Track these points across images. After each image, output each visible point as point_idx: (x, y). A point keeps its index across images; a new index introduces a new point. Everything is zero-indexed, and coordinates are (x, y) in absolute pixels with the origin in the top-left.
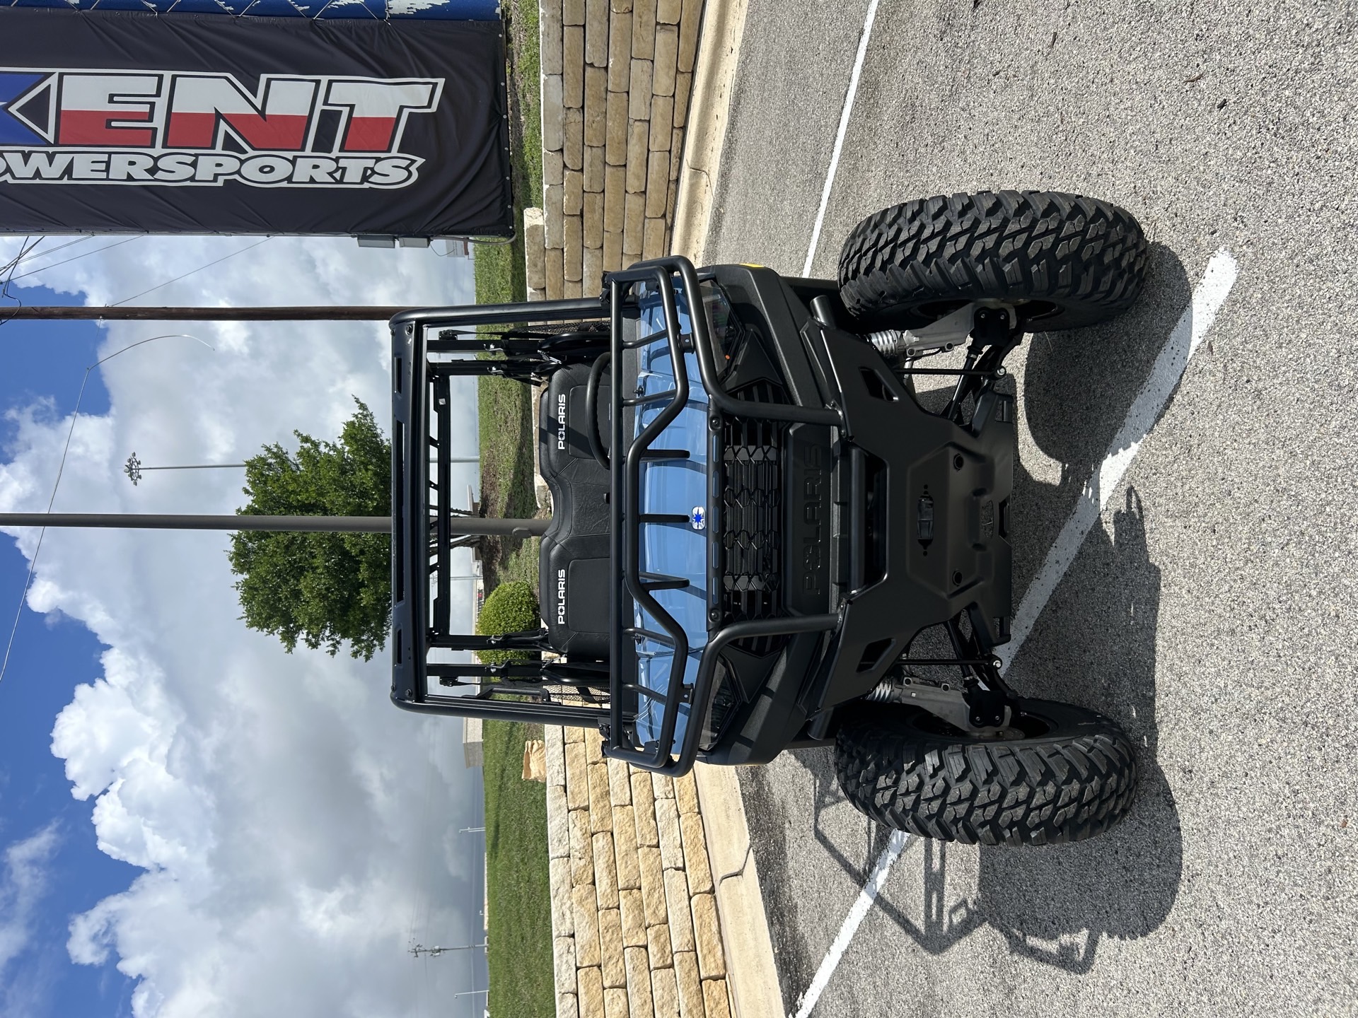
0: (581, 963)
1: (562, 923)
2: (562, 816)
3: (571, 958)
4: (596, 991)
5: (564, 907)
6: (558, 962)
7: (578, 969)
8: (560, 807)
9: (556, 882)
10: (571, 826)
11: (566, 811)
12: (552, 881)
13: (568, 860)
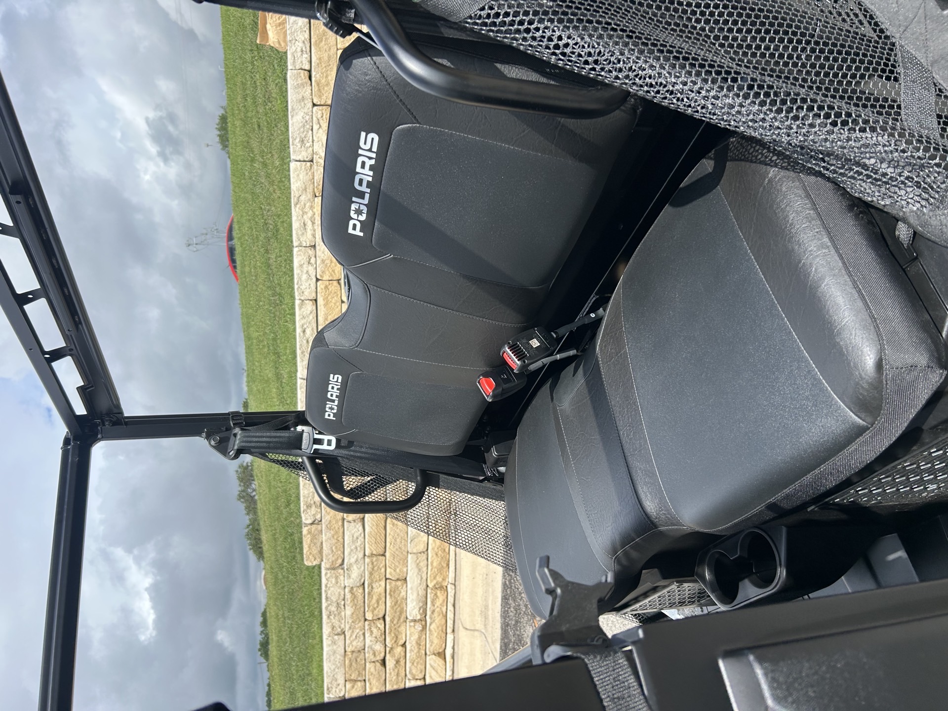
0: (321, 276)
1: (303, 234)
2: (306, 111)
3: (311, 270)
4: (335, 304)
5: (305, 217)
6: (299, 271)
7: (317, 280)
8: (303, 98)
9: (298, 190)
10: (316, 127)
11: (310, 105)
12: (294, 186)
13: (311, 166)
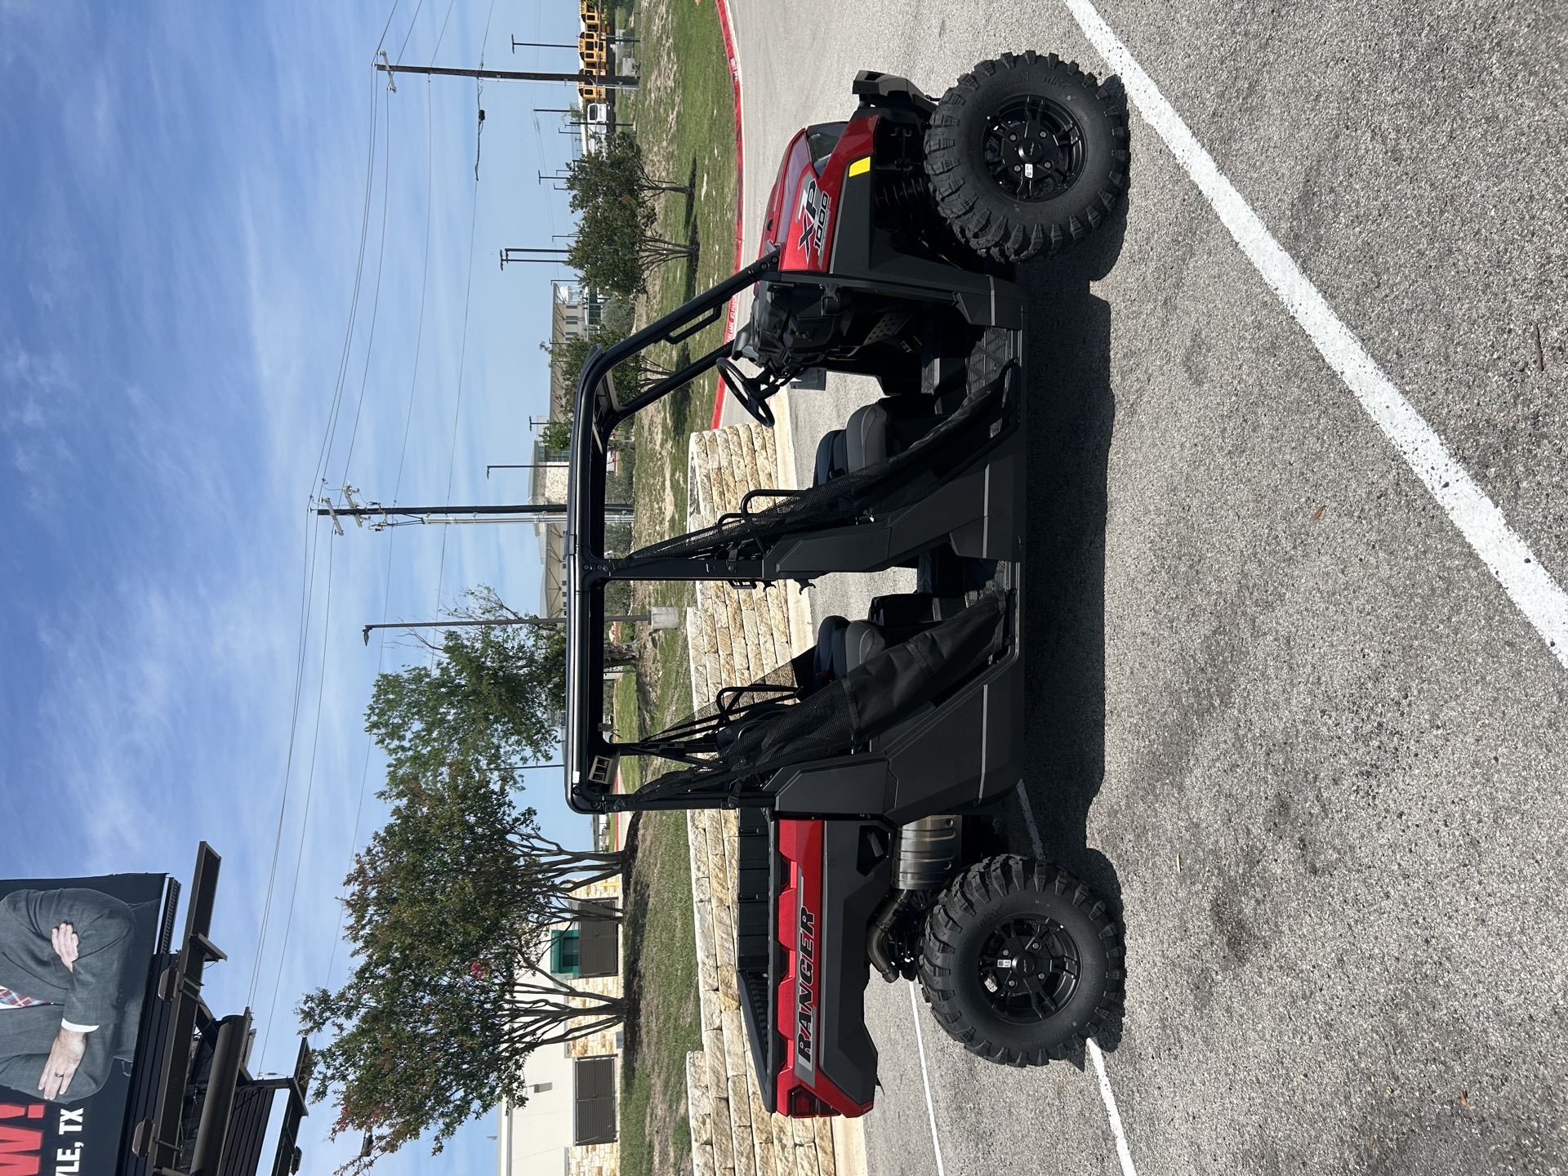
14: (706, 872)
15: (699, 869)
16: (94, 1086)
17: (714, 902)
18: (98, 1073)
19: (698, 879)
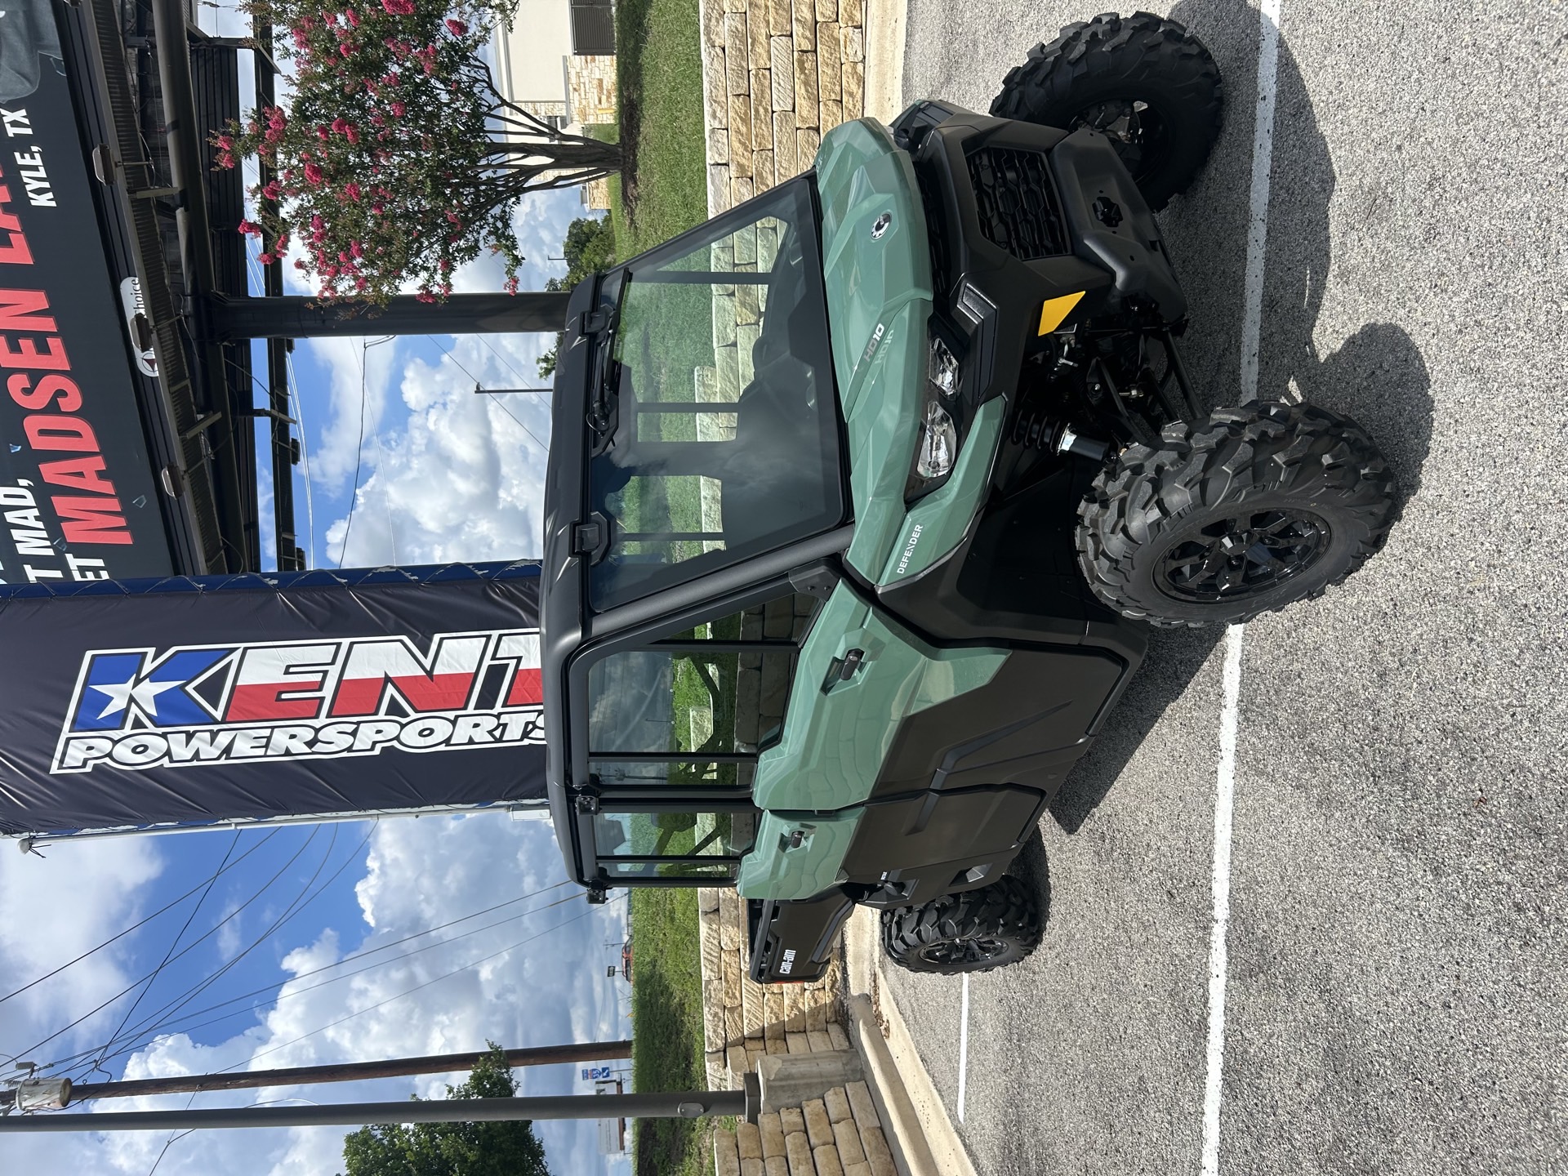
14: (724, 121)
15: (714, 116)
16: (28, 85)
17: (733, 170)
18: (27, 69)
19: (713, 130)
